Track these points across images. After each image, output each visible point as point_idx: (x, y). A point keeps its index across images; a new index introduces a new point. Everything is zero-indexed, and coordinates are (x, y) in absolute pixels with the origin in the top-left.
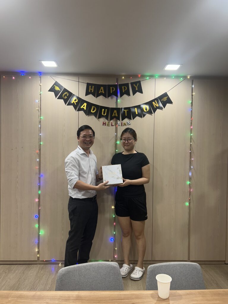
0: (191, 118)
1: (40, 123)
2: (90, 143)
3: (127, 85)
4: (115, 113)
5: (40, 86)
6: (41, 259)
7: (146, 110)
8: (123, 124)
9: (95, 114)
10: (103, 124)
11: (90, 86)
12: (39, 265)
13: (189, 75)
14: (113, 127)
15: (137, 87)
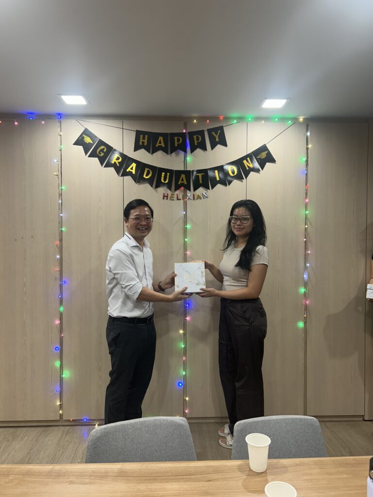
0: (306, 185)
1: (60, 197)
2: (146, 229)
3: (201, 133)
4: (182, 179)
5: (59, 137)
6: (64, 418)
7: (233, 173)
8: (196, 197)
9: (150, 182)
10: (164, 196)
11: (141, 136)
12: (62, 428)
13: (300, 116)
14: (179, 201)
15: (217, 137)
